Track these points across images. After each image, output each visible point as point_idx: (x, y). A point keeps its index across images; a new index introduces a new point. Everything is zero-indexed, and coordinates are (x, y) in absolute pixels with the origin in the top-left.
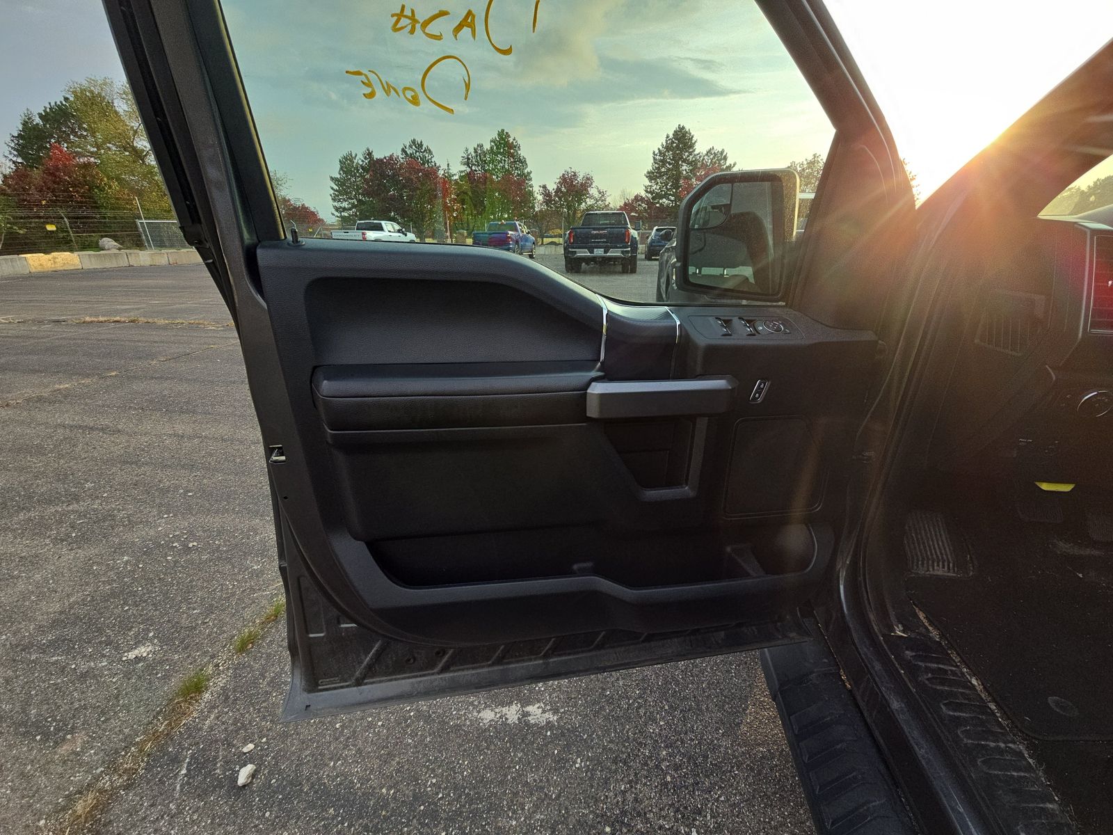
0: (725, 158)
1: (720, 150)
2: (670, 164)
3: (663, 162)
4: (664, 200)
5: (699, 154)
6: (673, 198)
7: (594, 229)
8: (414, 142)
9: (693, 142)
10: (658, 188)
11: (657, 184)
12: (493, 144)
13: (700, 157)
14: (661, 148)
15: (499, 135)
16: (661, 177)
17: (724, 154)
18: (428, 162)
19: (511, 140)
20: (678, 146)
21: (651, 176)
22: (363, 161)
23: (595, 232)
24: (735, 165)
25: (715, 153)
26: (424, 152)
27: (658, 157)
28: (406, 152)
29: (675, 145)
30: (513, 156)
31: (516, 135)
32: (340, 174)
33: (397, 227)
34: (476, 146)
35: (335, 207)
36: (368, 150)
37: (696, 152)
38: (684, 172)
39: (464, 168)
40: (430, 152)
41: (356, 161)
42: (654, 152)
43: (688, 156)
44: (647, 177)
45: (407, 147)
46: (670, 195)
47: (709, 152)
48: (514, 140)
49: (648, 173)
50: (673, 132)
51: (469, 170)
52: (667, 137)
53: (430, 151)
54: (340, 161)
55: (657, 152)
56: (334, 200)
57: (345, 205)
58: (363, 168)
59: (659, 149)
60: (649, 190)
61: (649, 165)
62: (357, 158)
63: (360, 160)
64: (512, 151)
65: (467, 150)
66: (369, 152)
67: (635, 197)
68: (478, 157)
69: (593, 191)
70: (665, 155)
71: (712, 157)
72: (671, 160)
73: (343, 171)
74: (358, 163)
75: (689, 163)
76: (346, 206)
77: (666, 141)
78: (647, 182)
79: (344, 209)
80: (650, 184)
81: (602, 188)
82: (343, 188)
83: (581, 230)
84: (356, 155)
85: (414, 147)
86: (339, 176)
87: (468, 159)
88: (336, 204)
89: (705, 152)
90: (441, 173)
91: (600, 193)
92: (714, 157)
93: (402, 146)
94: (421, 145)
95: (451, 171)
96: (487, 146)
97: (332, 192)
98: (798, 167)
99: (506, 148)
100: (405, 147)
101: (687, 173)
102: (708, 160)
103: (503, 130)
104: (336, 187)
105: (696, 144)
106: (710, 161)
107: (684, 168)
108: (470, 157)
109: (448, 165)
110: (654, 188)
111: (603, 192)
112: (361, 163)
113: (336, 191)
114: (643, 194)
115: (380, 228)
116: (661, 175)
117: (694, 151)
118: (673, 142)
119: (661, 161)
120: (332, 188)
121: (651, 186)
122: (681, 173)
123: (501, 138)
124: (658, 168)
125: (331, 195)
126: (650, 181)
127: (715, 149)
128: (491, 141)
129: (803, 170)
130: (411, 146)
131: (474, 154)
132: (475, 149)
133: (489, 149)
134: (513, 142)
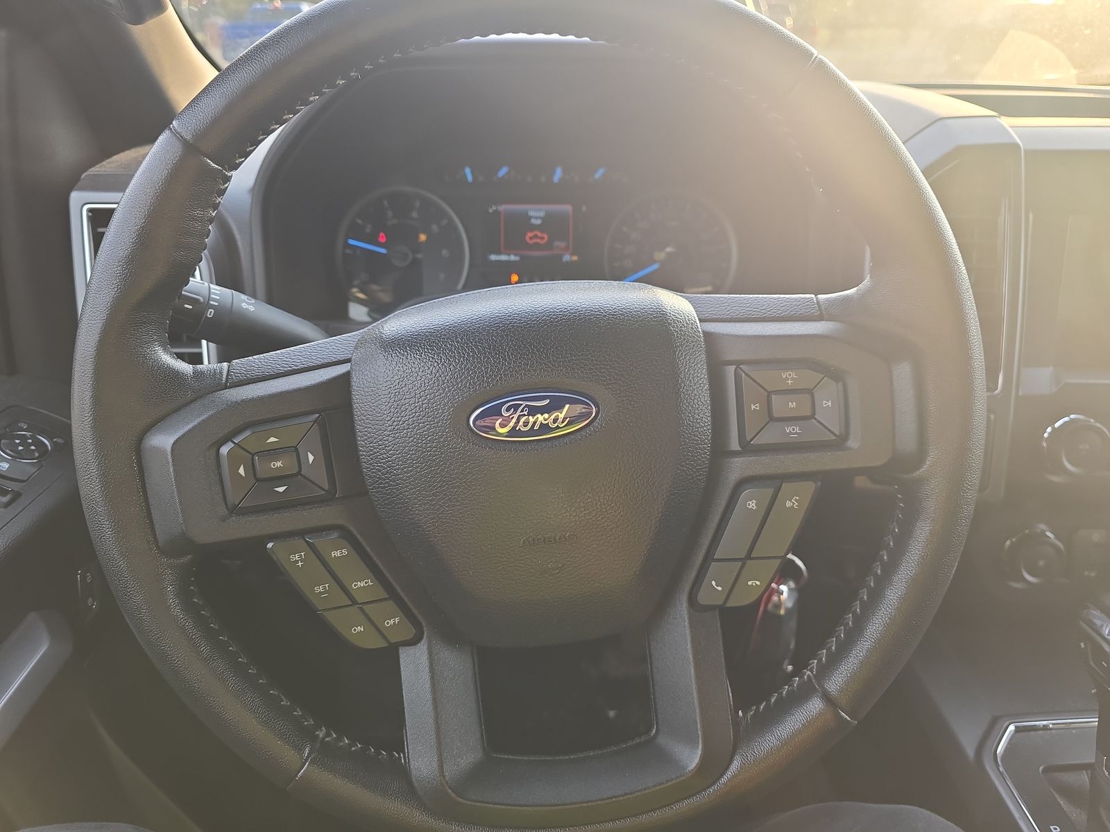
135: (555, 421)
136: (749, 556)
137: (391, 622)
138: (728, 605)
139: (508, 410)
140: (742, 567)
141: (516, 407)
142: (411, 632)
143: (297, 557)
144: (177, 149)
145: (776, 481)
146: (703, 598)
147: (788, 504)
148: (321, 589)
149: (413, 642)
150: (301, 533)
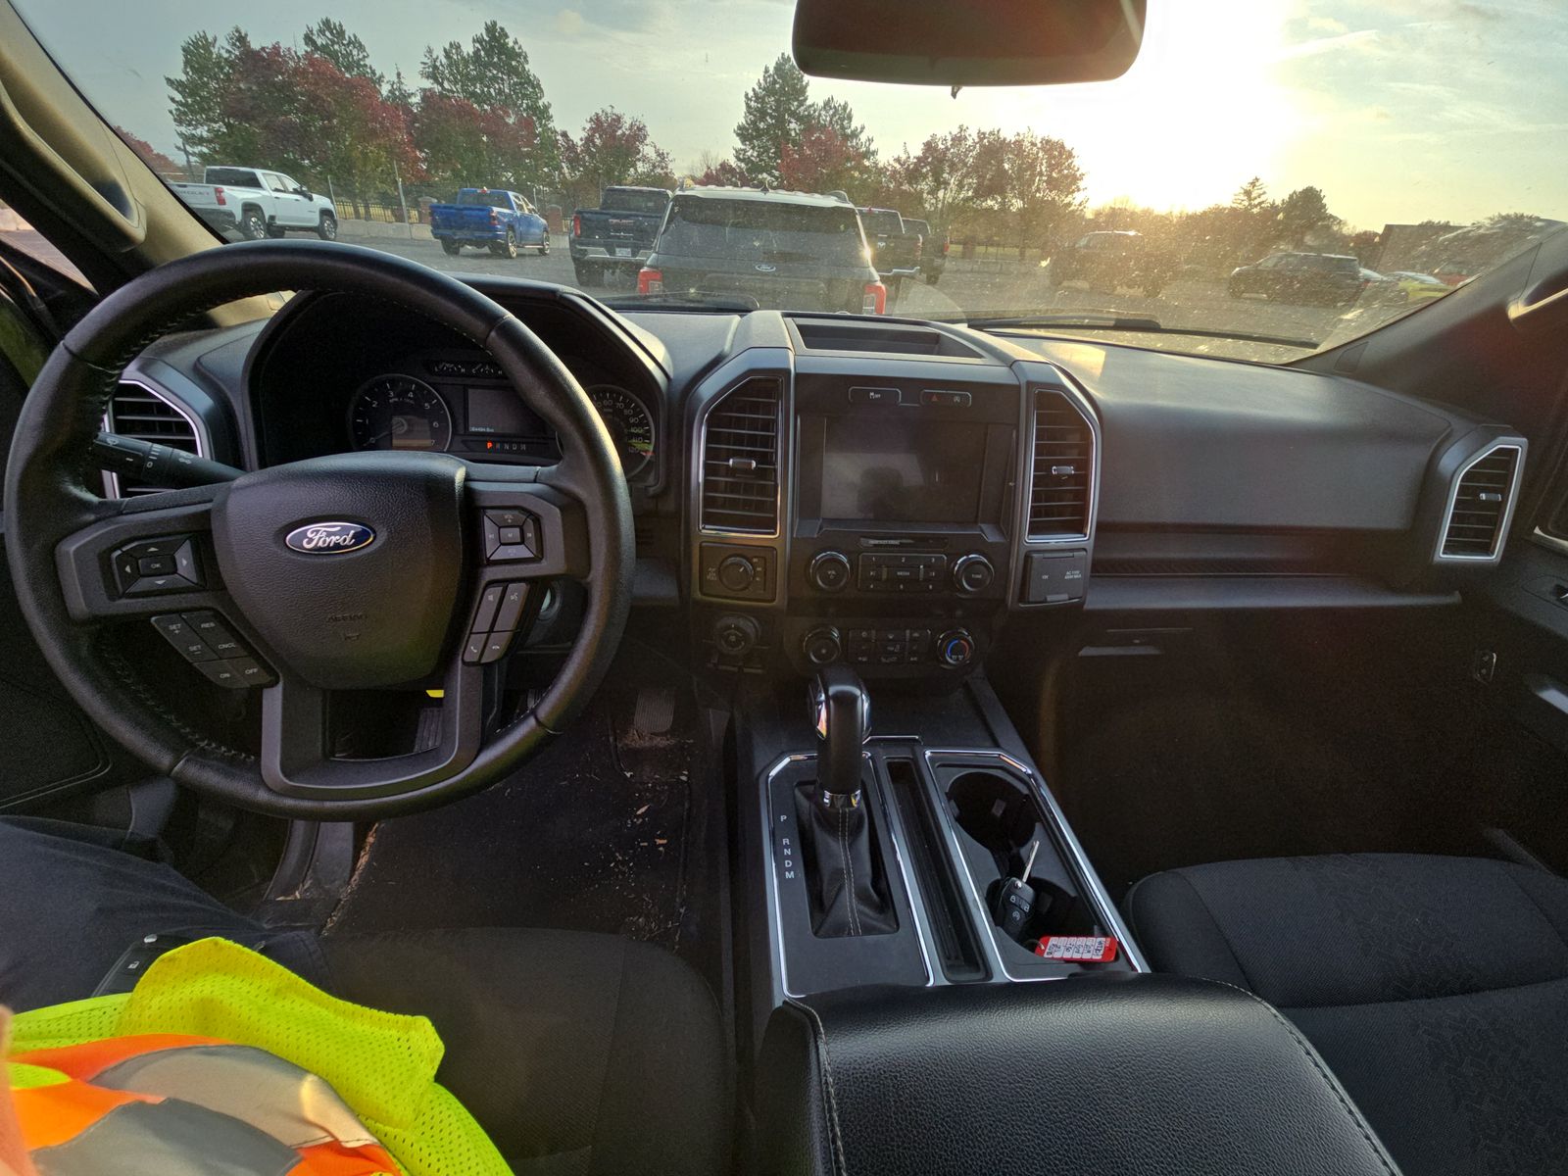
0: (850, 118)
1: (842, 104)
2: (772, 117)
3: (762, 114)
4: (765, 175)
5: (813, 105)
6: (777, 173)
7: (614, 216)
8: (327, 23)
9: (804, 83)
10: (755, 154)
11: (753, 148)
12: (477, 45)
13: (815, 112)
14: (757, 88)
15: (487, 29)
16: (759, 137)
17: (848, 110)
18: (359, 66)
19: (510, 43)
20: (782, 87)
21: (743, 134)
22: (228, 51)
23: (615, 221)
24: (863, 128)
25: (835, 107)
26: (349, 44)
27: (752, 104)
28: (314, 43)
29: (777, 86)
30: (518, 74)
31: (517, 36)
32: (187, 73)
33: (292, 184)
34: (447, 47)
35: (181, 135)
36: (238, 31)
37: (808, 102)
38: (793, 134)
39: (428, 84)
40: (361, 47)
41: (215, 50)
42: (747, 95)
43: (799, 107)
44: (738, 135)
45: (315, 32)
46: (773, 168)
47: (827, 104)
48: (516, 42)
49: (740, 128)
50: (774, 64)
51: (437, 88)
52: (767, 71)
53: (360, 44)
54: (184, 50)
55: (751, 94)
56: (179, 121)
57: (202, 131)
58: (231, 65)
59: (754, 90)
60: (741, 156)
61: (740, 117)
62: (217, 45)
63: (223, 48)
64: (514, 63)
65: (430, 51)
66: (240, 36)
67: (721, 165)
68: (452, 66)
69: (648, 151)
70: (763, 102)
71: (831, 112)
72: (774, 111)
73: (192, 68)
74: (220, 56)
75: (799, 119)
76: (205, 134)
77: (765, 80)
78: (739, 145)
79: (201, 141)
80: (743, 147)
81: (664, 148)
82: (193, 100)
83: (598, 216)
84: (215, 40)
85: (327, 34)
86: (184, 78)
87: (435, 67)
88: (183, 129)
89: (821, 104)
90: (385, 89)
91: (659, 155)
92: (834, 115)
93: (304, 31)
94: (341, 33)
95: (404, 87)
96: (468, 49)
97: (173, 106)
98: (940, 143)
99: (503, 57)
100: (311, 31)
101: (797, 134)
102: (825, 118)
103: (494, 24)
104: (179, 97)
105: (808, 88)
106: (828, 119)
107: (792, 126)
108: (438, 64)
109: (399, 75)
110: (749, 154)
111: (663, 154)
112: (226, 55)
113: (182, 104)
114: (733, 162)
115: (253, 182)
116: (759, 134)
117: (806, 99)
118: (775, 82)
119: (757, 110)
120: (173, 100)
121: (745, 151)
122: (787, 133)
123: (493, 38)
124: (754, 123)
125: (171, 112)
126: (743, 142)
127: (835, 100)
128: (474, 41)
129: (947, 149)
130: (321, 32)
131: (444, 61)
132: (445, 50)
133: (471, 54)
134: (513, 48)
135: (345, 540)
136: (491, 630)
137: (251, 671)
138: (483, 661)
139: (312, 532)
140: (488, 639)
141: (318, 531)
142: (266, 678)
143: (174, 627)
144: (67, 357)
145: (505, 583)
146: (467, 659)
147: (512, 598)
148: (195, 648)
149: (273, 684)
150: (179, 612)
